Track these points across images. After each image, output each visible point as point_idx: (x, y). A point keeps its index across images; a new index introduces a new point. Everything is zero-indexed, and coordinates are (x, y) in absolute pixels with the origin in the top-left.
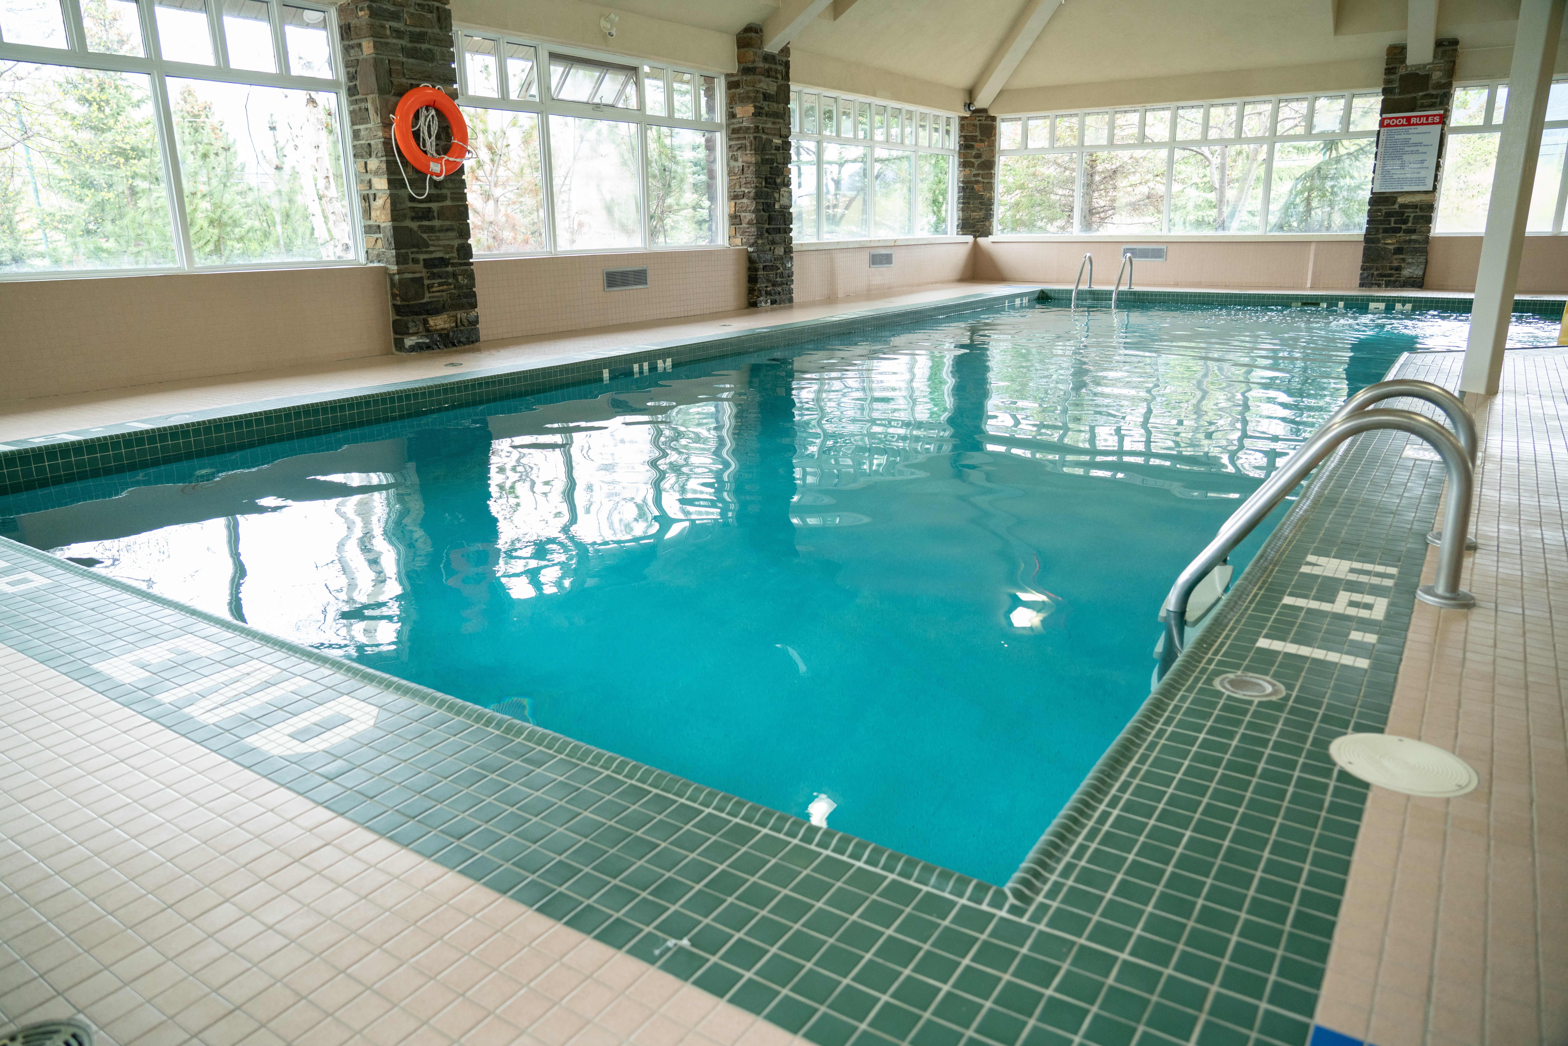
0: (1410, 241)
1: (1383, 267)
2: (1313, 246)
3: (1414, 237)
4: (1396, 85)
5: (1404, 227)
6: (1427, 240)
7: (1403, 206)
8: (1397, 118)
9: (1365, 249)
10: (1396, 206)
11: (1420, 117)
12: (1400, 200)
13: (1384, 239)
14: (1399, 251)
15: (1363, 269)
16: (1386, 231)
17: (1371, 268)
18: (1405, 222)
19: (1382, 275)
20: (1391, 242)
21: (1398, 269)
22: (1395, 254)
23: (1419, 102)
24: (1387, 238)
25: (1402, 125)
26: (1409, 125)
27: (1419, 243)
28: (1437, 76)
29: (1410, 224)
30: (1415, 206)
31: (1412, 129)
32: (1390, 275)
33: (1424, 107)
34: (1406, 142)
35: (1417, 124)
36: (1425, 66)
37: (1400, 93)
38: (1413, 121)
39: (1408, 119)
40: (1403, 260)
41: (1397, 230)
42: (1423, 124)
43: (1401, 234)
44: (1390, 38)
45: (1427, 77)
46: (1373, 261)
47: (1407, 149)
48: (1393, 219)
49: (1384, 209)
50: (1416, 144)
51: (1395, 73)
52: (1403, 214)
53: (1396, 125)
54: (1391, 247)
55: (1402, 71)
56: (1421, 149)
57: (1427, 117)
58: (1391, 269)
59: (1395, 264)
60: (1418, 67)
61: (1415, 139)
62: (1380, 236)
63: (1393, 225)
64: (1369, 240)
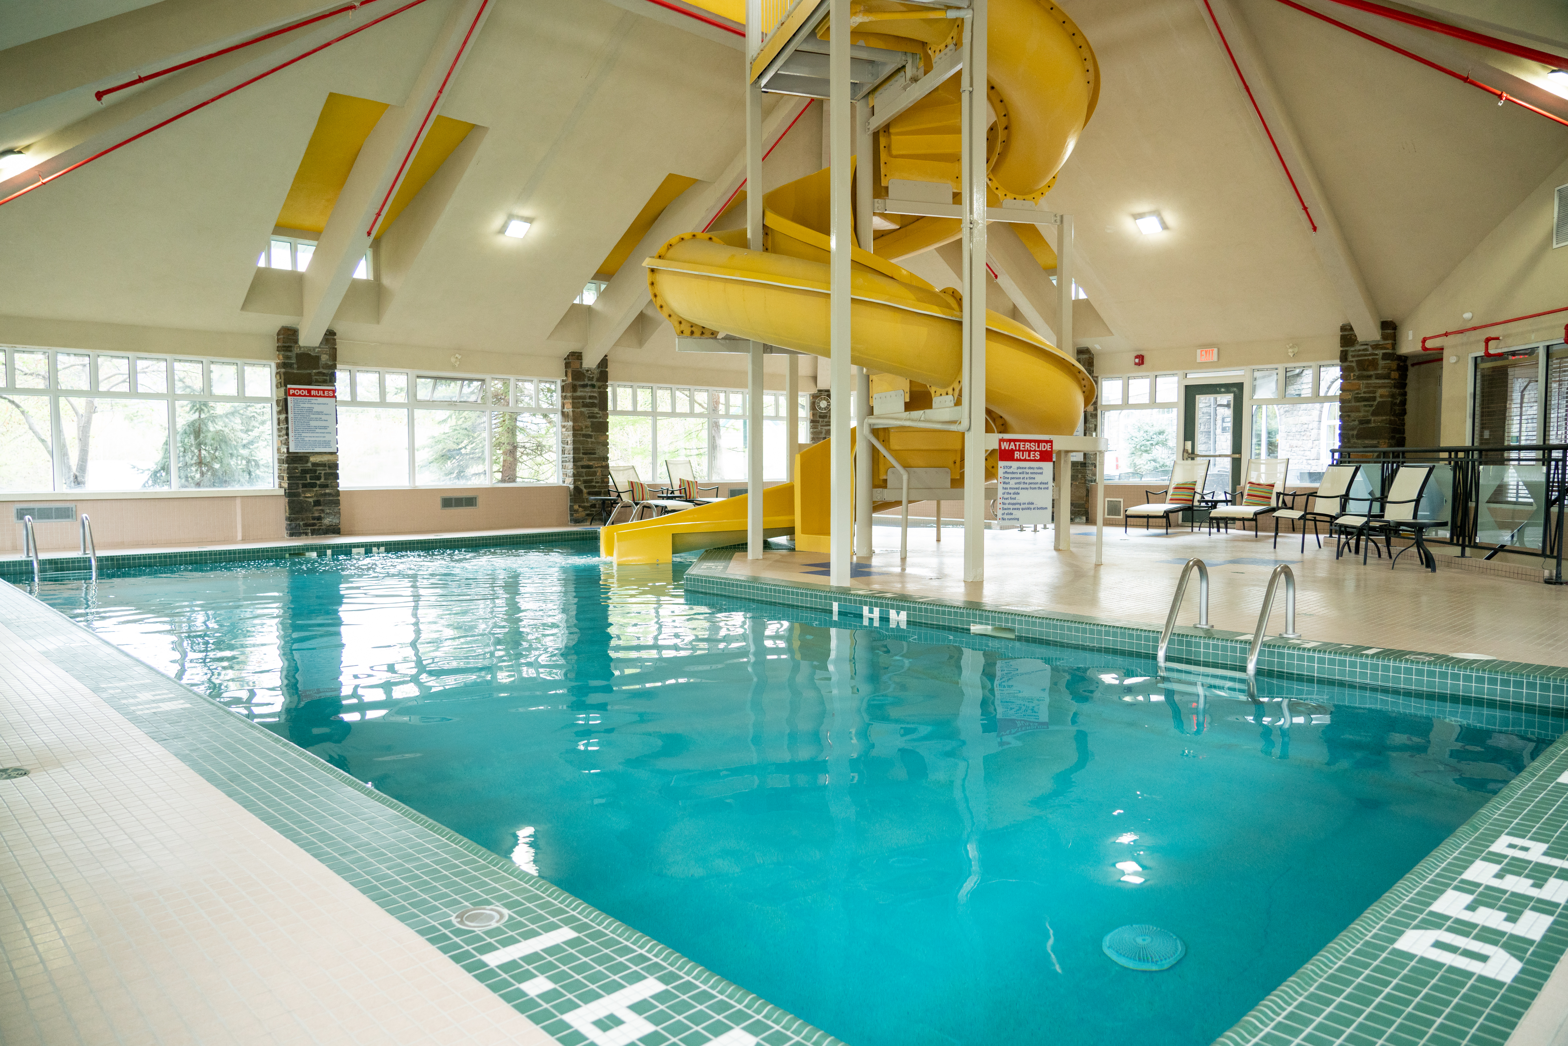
0: (325, 494)
1: (307, 518)
2: (238, 501)
3: (327, 491)
4: (294, 361)
5: (318, 482)
6: (338, 493)
7: (315, 464)
8: (300, 389)
9: (289, 503)
10: (309, 465)
11: (318, 390)
12: (313, 459)
13: (304, 492)
14: (317, 503)
15: (289, 519)
16: (304, 486)
17: (296, 519)
18: (319, 478)
19: (306, 525)
20: (309, 496)
21: (319, 518)
22: (315, 506)
23: (314, 378)
24: (307, 491)
25: (305, 396)
26: (310, 396)
27: (333, 496)
28: (324, 358)
29: (322, 480)
30: (323, 465)
31: (313, 400)
32: (314, 525)
33: (318, 383)
34: (310, 410)
35: (316, 396)
36: (314, 348)
37: (298, 368)
38: (313, 393)
39: (309, 391)
40: (323, 511)
41: (313, 485)
42: (320, 396)
43: (317, 489)
44: (286, 320)
45: (318, 358)
46: (298, 512)
47: (312, 416)
48: (308, 476)
49: (300, 467)
50: (318, 413)
51: (291, 351)
52: (315, 471)
53: (300, 395)
54: (311, 500)
55: (297, 350)
56: (324, 417)
57: (324, 391)
58: (314, 518)
59: (317, 515)
60: (309, 348)
61: (317, 408)
62: (300, 490)
63: (309, 481)
64: (291, 494)
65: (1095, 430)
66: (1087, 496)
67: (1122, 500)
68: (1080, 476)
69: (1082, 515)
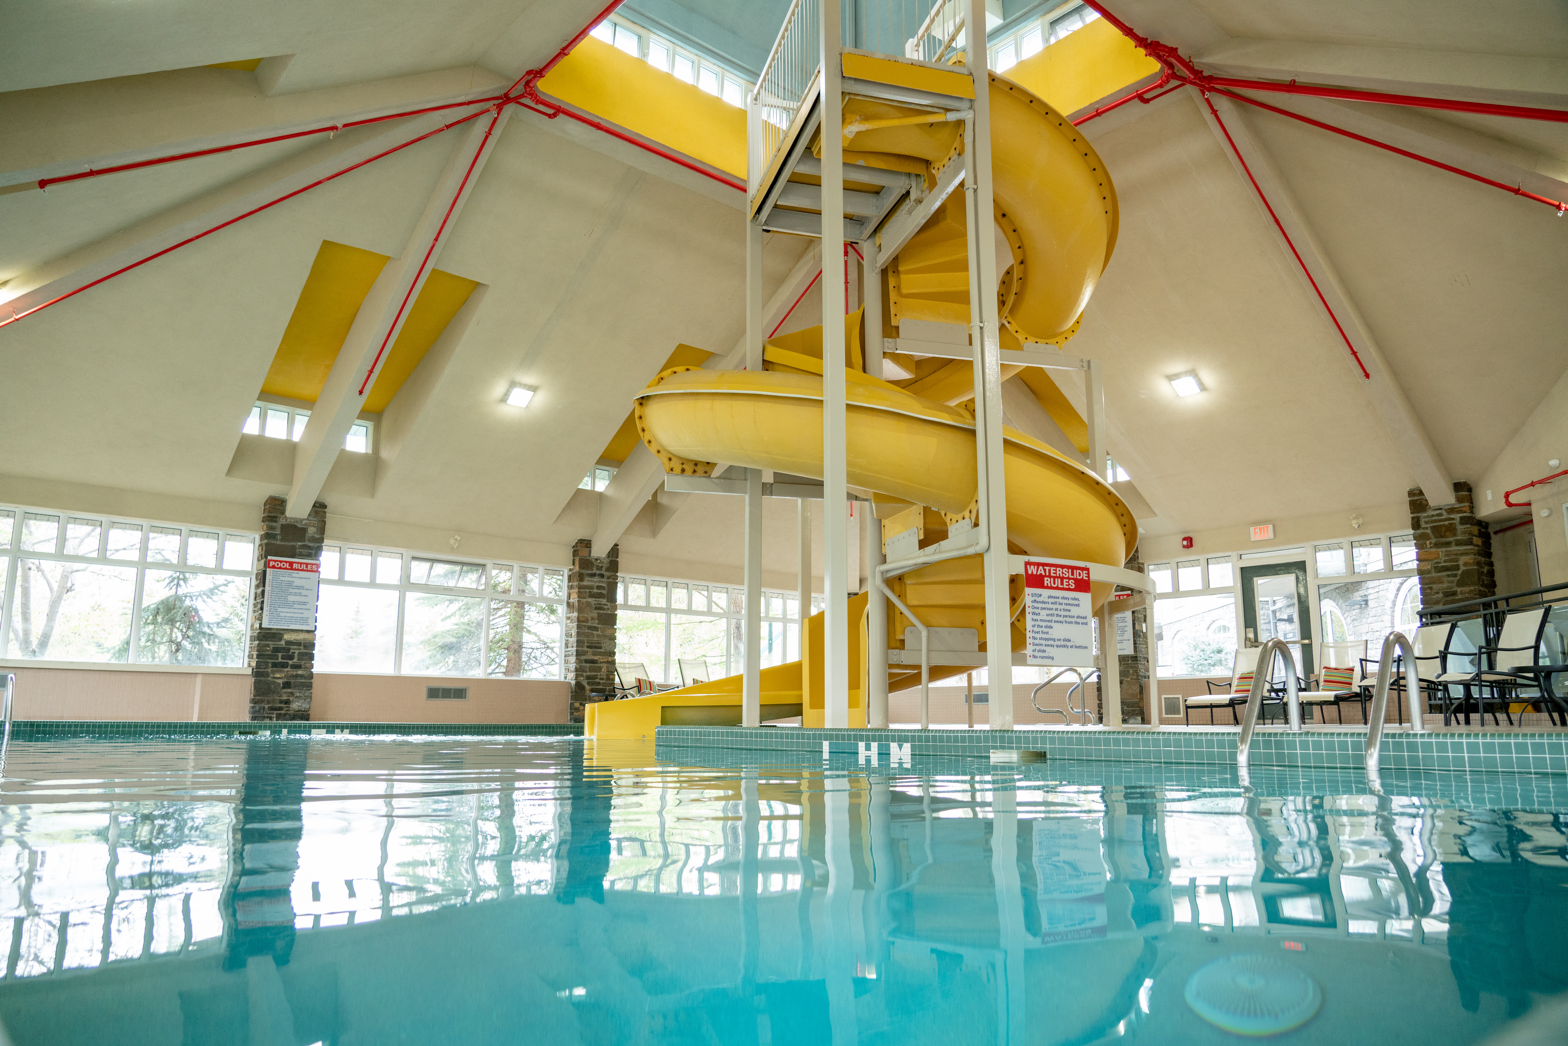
0: (297, 676)
1: (274, 701)
2: (199, 679)
3: (300, 672)
4: (278, 532)
5: (290, 662)
6: (311, 676)
7: (289, 643)
8: (281, 562)
9: (256, 683)
10: (283, 642)
11: (301, 563)
12: (287, 637)
13: (273, 672)
14: (287, 685)
15: (254, 701)
16: (275, 665)
17: (262, 701)
18: (291, 657)
19: (272, 709)
20: (279, 677)
21: (287, 702)
22: (284, 688)
23: (298, 551)
24: (276, 672)
25: (286, 569)
26: (292, 569)
27: (305, 678)
28: (311, 531)
29: (295, 660)
30: (298, 644)
31: (295, 574)
32: (280, 709)
33: (301, 556)
34: (290, 584)
35: (298, 570)
36: (302, 520)
37: (282, 540)
38: (295, 566)
39: (291, 564)
40: (292, 694)
41: (285, 665)
42: (303, 570)
43: (289, 669)
44: (274, 489)
45: (304, 530)
46: (263, 694)
47: (291, 590)
48: (280, 655)
49: (272, 644)
50: (299, 588)
51: (276, 521)
52: (289, 650)
53: (280, 568)
54: (280, 681)
55: (282, 521)
56: (304, 592)
57: (307, 564)
58: (281, 702)
59: (285, 698)
60: (296, 520)
61: (297, 582)
62: (269, 670)
63: (280, 660)
64: (259, 673)
65: (1145, 621)
66: (1141, 692)
67: (1180, 696)
68: (1131, 671)
69: (1137, 715)
